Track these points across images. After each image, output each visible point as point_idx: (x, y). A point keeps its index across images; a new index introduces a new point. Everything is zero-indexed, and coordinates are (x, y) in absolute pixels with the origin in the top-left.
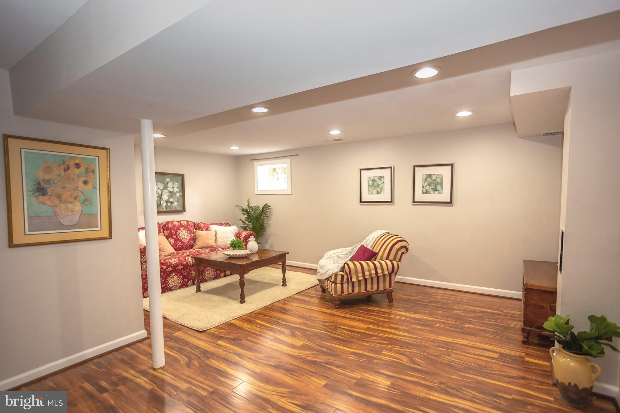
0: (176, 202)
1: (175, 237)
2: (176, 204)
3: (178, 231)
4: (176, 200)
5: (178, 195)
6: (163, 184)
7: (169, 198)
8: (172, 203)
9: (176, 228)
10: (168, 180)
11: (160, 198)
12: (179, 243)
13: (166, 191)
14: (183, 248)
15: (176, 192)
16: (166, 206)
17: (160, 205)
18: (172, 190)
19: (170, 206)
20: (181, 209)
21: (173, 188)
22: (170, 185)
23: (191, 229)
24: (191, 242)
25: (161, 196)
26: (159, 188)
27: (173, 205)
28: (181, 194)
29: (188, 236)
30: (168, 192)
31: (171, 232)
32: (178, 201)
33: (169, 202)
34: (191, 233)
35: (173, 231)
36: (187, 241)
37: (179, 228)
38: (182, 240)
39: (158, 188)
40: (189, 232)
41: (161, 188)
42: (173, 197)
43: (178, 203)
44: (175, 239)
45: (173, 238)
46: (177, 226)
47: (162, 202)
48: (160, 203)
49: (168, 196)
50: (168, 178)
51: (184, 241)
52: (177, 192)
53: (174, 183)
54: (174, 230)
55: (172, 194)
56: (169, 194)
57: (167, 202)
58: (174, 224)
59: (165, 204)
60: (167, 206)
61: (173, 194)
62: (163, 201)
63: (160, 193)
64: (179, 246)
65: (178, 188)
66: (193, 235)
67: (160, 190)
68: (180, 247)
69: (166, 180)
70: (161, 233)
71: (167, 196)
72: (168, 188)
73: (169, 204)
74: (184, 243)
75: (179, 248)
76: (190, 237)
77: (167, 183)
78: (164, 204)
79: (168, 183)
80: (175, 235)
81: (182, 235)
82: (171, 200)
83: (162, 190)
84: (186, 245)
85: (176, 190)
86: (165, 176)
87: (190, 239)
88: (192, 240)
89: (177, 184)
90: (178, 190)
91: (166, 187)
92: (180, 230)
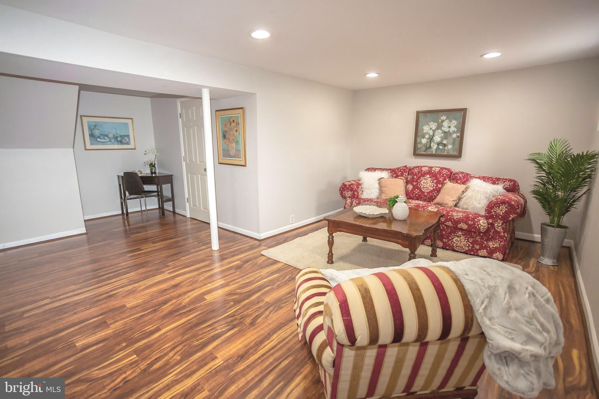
0: (451, 144)
1: (415, 183)
2: (450, 147)
3: (422, 177)
4: (451, 142)
5: (454, 136)
6: (436, 124)
7: (442, 140)
8: (445, 145)
9: (421, 174)
10: (444, 118)
11: (431, 140)
12: (417, 191)
13: (440, 131)
14: (421, 198)
15: (452, 132)
16: (436, 148)
17: (429, 147)
18: (447, 130)
19: (442, 149)
20: (455, 153)
21: (450, 127)
22: (446, 124)
23: (441, 179)
24: (433, 194)
25: (433, 137)
26: (431, 129)
27: (446, 148)
28: (459, 135)
29: (432, 186)
30: (442, 133)
31: (413, 178)
32: (453, 144)
33: (441, 144)
34: (438, 182)
35: (415, 177)
36: (428, 191)
37: (424, 175)
38: (422, 190)
39: (429, 128)
40: (435, 181)
41: (434, 128)
42: (448, 138)
43: (453, 146)
44: (414, 186)
45: (413, 185)
46: (424, 172)
47: (432, 145)
48: (430, 146)
49: (441, 137)
50: (443, 116)
51: (424, 191)
52: (454, 132)
53: (451, 121)
54: (417, 176)
55: (446, 135)
56: (443, 135)
57: (438, 144)
58: (421, 169)
59: (436, 146)
60: (438, 148)
61: (449, 134)
62: (434, 142)
63: (431, 133)
64: (417, 194)
65: (455, 127)
66: (440, 186)
67: (431, 131)
68: (417, 196)
69: (440, 119)
70: (403, 176)
71: (439, 137)
72: (443, 128)
73: (441, 147)
74: (423, 193)
75: (415, 196)
76: (434, 188)
77: (441, 122)
78: (434, 147)
79: (443, 121)
80: (417, 181)
81: (424, 183)
82: (445, 142)
83: (434, 131)
84: (425, 196)
85: (453, 129)
86: (440, 114)
87: (434, 190)
88: (436, 192)
89: (456, 122)
90: (456, 130)
91: (439, 127)
92: (424, 177)
